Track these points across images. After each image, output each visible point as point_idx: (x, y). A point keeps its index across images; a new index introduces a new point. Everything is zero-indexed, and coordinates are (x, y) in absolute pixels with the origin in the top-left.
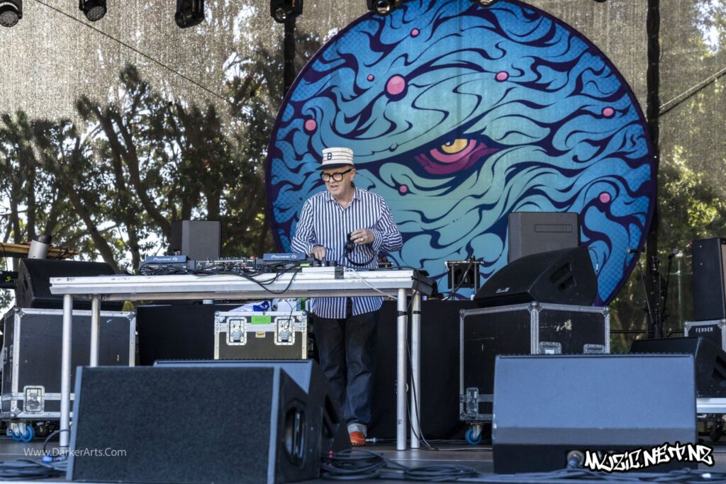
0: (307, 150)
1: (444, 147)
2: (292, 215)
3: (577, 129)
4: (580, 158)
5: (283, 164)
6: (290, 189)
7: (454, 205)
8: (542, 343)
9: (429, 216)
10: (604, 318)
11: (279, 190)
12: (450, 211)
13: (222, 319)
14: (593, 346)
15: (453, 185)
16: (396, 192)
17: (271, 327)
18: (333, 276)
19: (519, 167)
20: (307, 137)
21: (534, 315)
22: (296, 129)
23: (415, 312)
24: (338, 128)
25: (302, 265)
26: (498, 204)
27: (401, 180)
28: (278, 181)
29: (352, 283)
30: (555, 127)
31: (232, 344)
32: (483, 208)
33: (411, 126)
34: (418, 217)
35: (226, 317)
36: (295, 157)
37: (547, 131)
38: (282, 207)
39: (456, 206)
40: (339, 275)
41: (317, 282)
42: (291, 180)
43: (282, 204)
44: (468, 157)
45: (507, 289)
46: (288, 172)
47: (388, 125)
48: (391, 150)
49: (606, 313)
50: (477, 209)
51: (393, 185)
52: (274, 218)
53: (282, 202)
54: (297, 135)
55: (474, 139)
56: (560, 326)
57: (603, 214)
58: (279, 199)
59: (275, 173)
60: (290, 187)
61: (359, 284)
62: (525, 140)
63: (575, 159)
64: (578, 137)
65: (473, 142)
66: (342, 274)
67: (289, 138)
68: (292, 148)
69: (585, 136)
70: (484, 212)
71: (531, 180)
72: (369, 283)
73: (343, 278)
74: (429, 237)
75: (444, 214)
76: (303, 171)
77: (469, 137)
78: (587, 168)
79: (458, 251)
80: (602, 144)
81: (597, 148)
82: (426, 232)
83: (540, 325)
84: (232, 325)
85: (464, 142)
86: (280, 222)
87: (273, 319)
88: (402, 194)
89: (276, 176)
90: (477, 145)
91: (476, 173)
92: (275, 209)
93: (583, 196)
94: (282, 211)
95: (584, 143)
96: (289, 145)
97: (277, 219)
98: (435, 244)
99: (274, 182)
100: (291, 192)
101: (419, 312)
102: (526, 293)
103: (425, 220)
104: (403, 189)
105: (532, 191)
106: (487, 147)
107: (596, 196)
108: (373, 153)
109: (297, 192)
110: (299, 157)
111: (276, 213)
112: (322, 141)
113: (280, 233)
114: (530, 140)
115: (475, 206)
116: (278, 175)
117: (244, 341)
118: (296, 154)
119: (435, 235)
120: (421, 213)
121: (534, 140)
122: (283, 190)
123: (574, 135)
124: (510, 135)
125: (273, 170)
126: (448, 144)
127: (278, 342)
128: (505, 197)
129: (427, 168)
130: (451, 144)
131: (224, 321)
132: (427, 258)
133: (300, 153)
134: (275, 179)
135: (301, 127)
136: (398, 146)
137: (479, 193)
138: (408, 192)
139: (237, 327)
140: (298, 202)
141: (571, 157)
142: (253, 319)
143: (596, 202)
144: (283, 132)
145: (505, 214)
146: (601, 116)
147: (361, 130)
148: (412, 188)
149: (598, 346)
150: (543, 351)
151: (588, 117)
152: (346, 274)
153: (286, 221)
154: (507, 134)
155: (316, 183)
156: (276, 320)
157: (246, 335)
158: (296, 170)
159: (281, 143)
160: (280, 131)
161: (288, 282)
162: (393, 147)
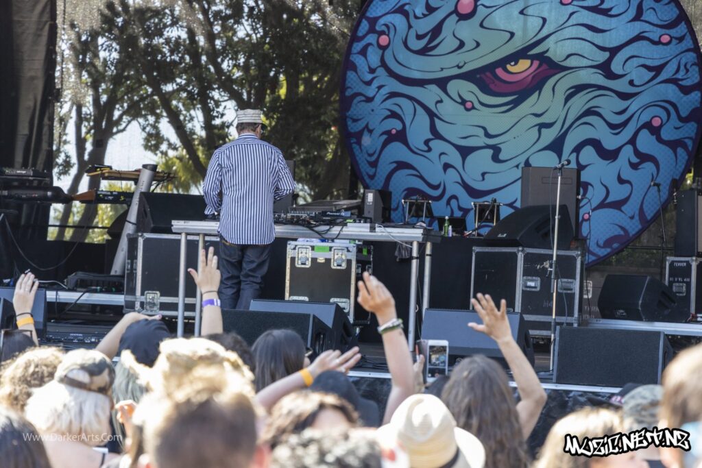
0: (380, 64)
1: (508, 67)
2: (363, 125)
3: (635, 54)
4: (636, 83)
5: (357, 77)
6: (363, 101)
7: (515, 122)
8: (525, 278)
9: (491, 132)
10: (576, 260)
11: (352, 101)
12: (512, 127)
13: (293, 247)
14: (566, 280)
15: (515, 104)
16: (462, 107)
17: (329, 255)
18: (369, 230)
19: (579, 88)
20: (381, 52)
21: (520, 256)
22: (369, 44)
23: (427, 255)
24: (410, 44)
25: (348, 221)
26: (557, 123)
27: (467, 97)
28: (352, 93)
29: (381, 236)
30: (614, 51)
31: (300, 266)
32: (542, 126)
33: (478, 45)
34: (481, 132)
35: (296, 246)
36: (368, 71)
37: (607, 55)
38: (355, 117)
39: (517, 123)
40: (373, 229)
41: (357, 233)
42: (363, 92)
43: (355, 115)
44: (530, 77)
45: (505, 235)
46: (361, 84)
47: (457, 43)
48: (459, 67)
49: (578, 255)
50: (537, 128)
51: (459, 100)
52: (347, 128)
53: (355, 112)
54: (370, 49)
55: (537, 60)
56: (541, 265)
57: (654, 138)
58: (352, 109)
59: (349, 85)
60: (363, 98)
61: (385, 236)
62: (585, 62)
63: (631, 83)
64: (635, 62)
65: (536, 63)
66: (375, 229)
67: (363, 52)
68: (366, 62)
69: (642, 61)
70: (543, 130)
71: (589, 101)
72: (393, 236)
73: (375, 232)
74: (490, 152)
75: (507, 129)
76: (375, 84)
77: (533, 58)
78: (641, 92)
79: (517, 166)
80: (658, 70)
81: (653, 74)
82: (488, 147)
83: (524, 264)
84: (300, 252)
85: (528, 62)
86: (352, 131)
87: (331, 248)
88: (468, 110)
89: (350, 88)
90: (540, 66)
91: (537, 92)
92: (348, 119)
93: (637, 119)
94: (355, 121)
95: (641, 68)
96: (363, 59)
97: (349, 128)
98: (496, 158)
99: (348, 93)
100: (363, 103)
101: (430, 255)
102: (516, 240)
103: (488, 135)
104: (469, 105)
105: (589, 112)
106: (549, 68)
107: (648, 120)
108: (442, 69)
109: (369, 104)
110: (372, 71)
111: (349, 123)
112: (394, 56)
113: (352, 141)
114: (590, 63)
115: (535, 124)
116: (353, 87)
117: (308, 264)
118: (369, 67)
119: (496, 150)
120: (484, 129)
121: (595, 63)
122: (355, 101)
123: (632, 60)
124: (572, 57)
125: (347, 82)
126: (513, 63)
127: (334, 266)
128: (564, 117)
129: (492, 86)
130: (516, 64)
131: (294, 249)
132: (488, 171)
133: (374, 66)
134: (349, 90)
135: (374, 42)
136: (465, 63)
137: (539, 112)
138: (473, 108)
139: (304, 254)
140: (370, 114)
141: (628, 81)
142: (315, 248)
143: (648, 125)
144: (357, 47)
145: (563, 133)
146: (658, 43)
147: (431, 47)
148: (477, 105)
149: (570, 280)
150: (526, 283)
151: (645, 43)
152: (377, 229)
153: (357, 130)
154: (569, 56)
155: (387, 95)
156: (333, 250)
157: (310, 260)
158: (369, 83)
159: (355, 56)
160: (355, 45)
161: (338, 232)
162: (460, 65)
